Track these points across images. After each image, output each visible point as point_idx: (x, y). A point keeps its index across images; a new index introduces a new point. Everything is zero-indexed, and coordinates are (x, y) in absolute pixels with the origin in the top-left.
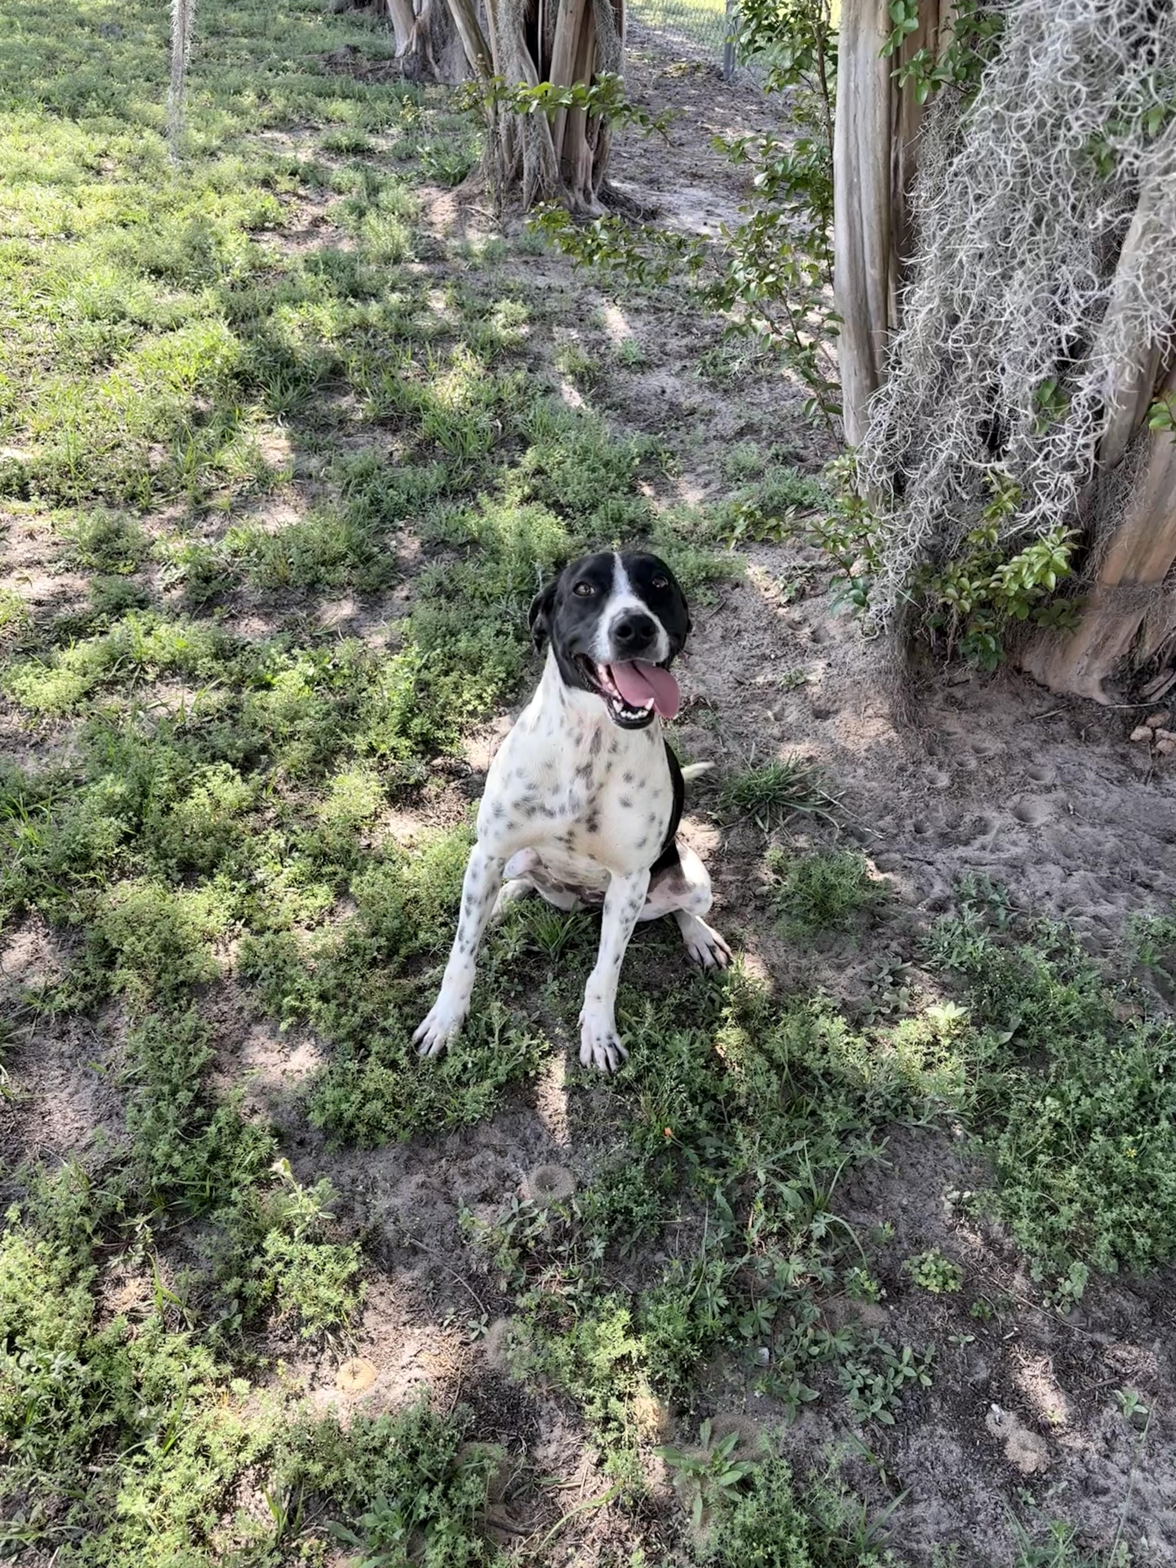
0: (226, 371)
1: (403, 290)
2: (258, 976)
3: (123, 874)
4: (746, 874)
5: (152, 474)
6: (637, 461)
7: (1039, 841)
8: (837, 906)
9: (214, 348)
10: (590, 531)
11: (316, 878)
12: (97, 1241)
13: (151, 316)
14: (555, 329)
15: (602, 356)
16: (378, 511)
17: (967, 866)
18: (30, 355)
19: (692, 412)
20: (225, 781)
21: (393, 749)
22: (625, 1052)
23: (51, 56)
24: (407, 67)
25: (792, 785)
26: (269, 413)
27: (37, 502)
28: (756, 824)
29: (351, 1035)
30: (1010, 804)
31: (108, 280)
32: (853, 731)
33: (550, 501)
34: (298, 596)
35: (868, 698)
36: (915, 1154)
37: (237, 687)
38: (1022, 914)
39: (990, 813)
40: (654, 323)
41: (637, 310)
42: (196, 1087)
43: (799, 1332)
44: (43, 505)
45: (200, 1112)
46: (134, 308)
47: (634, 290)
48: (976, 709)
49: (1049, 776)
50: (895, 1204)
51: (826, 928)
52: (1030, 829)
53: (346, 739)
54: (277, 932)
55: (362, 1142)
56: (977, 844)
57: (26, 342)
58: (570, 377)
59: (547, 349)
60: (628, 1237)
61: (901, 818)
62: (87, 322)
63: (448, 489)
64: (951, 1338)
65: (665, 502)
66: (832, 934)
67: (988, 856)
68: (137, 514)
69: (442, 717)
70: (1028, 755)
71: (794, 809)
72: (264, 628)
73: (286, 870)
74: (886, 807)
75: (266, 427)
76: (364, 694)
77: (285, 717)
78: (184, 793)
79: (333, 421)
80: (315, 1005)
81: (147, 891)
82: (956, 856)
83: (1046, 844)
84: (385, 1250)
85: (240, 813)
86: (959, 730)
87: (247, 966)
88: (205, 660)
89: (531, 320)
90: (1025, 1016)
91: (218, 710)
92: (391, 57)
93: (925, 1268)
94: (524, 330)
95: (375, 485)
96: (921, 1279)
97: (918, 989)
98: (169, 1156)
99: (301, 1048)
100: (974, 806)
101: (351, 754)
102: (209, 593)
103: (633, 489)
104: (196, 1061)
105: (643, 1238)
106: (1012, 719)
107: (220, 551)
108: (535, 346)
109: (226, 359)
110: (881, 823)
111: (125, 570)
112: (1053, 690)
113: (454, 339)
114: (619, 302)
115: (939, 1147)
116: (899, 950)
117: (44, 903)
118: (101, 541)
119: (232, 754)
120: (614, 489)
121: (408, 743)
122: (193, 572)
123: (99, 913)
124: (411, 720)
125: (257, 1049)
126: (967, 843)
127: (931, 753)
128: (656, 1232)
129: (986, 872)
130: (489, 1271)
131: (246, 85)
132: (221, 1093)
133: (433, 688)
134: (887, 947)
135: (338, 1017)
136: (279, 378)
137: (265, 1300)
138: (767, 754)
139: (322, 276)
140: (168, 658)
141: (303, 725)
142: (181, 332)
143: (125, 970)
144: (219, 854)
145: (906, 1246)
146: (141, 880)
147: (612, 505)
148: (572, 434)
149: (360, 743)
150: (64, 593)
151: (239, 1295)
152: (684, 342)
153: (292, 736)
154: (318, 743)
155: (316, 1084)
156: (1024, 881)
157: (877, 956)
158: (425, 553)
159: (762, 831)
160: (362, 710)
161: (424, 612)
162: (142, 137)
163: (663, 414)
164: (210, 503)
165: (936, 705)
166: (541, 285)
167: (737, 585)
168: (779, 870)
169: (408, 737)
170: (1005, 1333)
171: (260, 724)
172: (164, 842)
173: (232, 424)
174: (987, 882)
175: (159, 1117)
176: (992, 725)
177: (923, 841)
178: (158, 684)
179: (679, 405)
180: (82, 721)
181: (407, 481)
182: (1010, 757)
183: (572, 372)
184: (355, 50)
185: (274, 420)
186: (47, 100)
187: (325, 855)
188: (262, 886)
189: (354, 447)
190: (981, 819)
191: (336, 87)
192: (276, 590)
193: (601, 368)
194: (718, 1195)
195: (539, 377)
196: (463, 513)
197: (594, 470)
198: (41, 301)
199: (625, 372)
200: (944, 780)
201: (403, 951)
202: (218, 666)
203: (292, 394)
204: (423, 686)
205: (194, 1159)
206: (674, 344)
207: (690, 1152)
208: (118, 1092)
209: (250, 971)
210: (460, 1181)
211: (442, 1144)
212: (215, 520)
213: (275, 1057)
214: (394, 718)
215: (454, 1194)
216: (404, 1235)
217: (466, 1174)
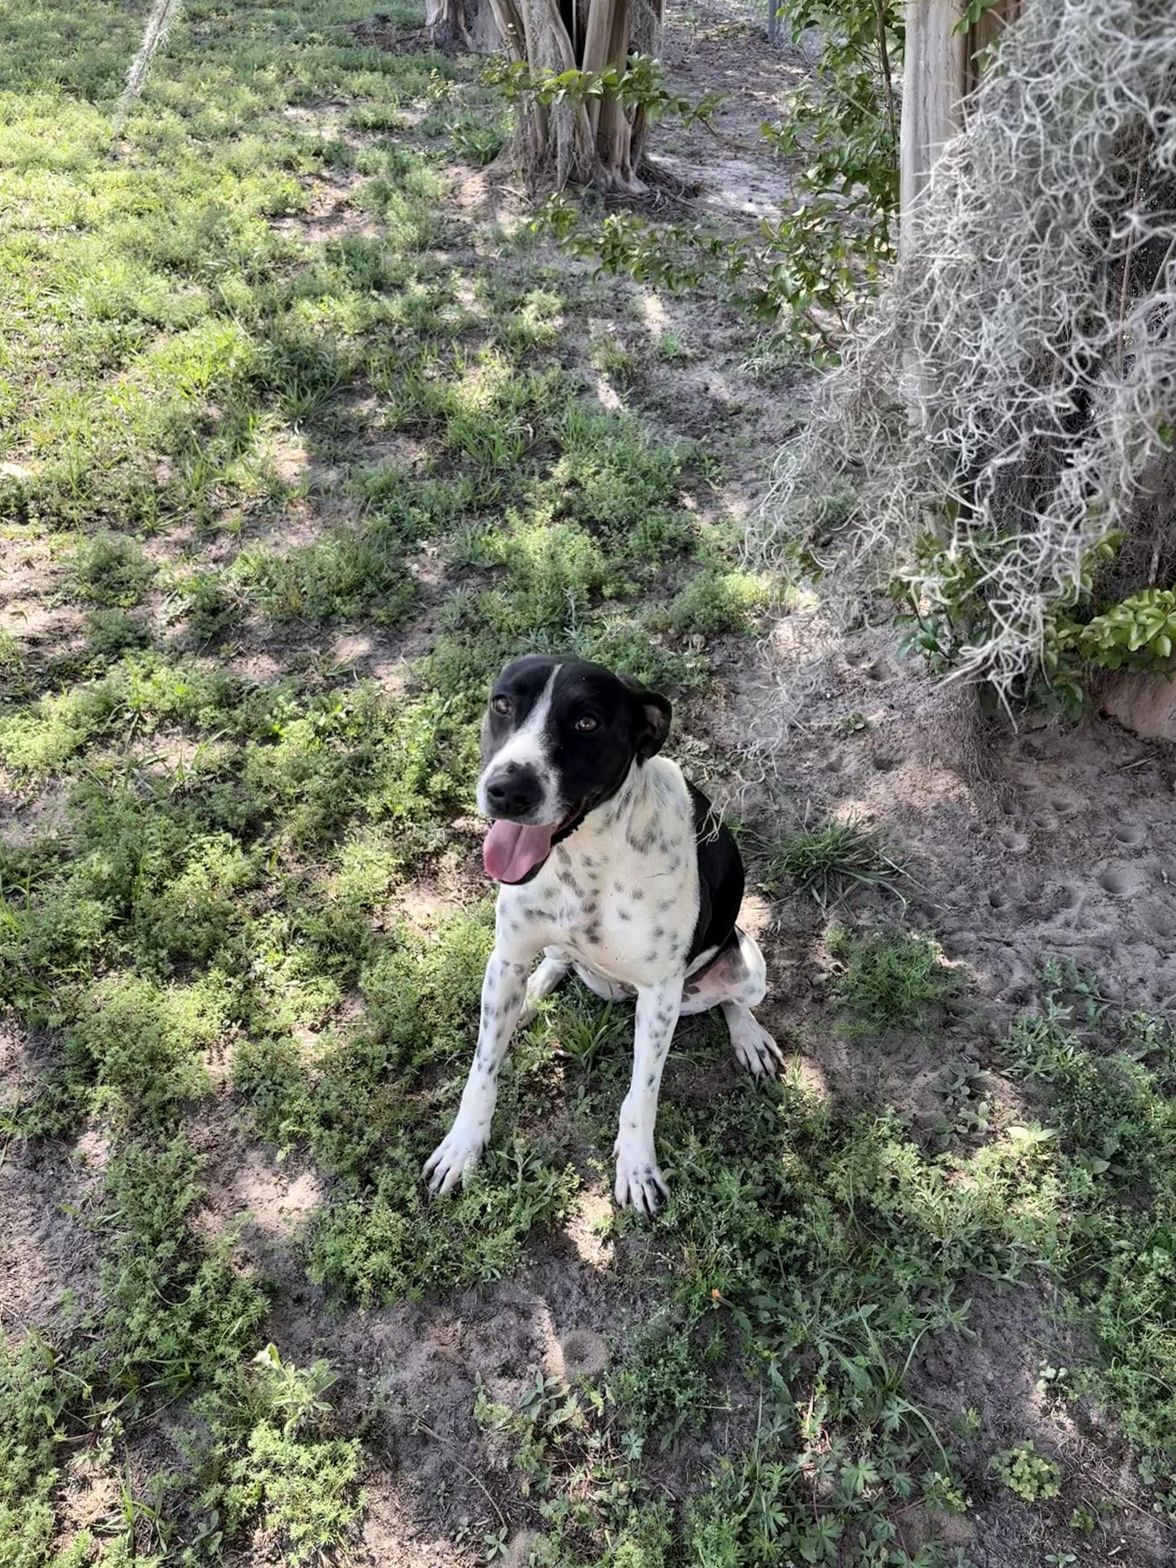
0: (241, 374)
1: (429, 281)
2: (254, 1090)
3: (111, 964)
4: (802, 958)
5: (159, 491)
6: (678, 470)
7: (1130, 917)
8: (906, 1001)
9: (229, 349)
10: (627, 551)
11: (322, 969)
12: (59, 1437)
13: (163, 314)
14: (591, 321)
15: (641, 350)
16: (399, 530)
17: (1050, 947)
18: (36, 359)
19: (738, 411)
20: (224, 853)
21: (410, 811)
22: (666, 1190)
23: (71, 34)
24: (438, 36)
25: (852, 849)
26: (285, 421)
27: (35, 525)
28: (812, 896)
29: (357, 1167)
30: (1095, 871)
31: (120, 276)
32: (919, 785)
33: (584, 517)
34: (312, 629)
35: (935, 747)
36: (1000, 1314)
37: (241, 739)
38: (1113, 1007)
39: (1074, 883)
40: (696, 312)
41: (678, 299)
42: (180, 1236)
43: (870, 1552)
44: (42, 528)
45: (182, 1267)
46: (145, 306)
48: (1056, 759)
49: (1139, 837)
50: (979, 1379)
51: (893, 1027)
52: (1120, 903)
53: (359, 801)
54: (277, 1036)
55: (365, 1299)
56: (1060, 919)
57: (32, 345)
58: (606, 375)
59: (582, 344)
60: (669, 1425)
61: (975, 889)
62: (95, 322)
63: (475, 504)
64: (1049, 1560)
65: (709, 515)
66: (900, 1033)
67: (1073, 935)
68: (141, 538)
69: (466, 772)
70: (1114, 812)
71: (855, 879)
72: (274, 668)
73: (289, 959)
74: (957, 875)
75: (282, 436)
76: (379, 747)
77: (293, 775)
78: (179, 868)
79: (353, 427)
80: (316, 1130)
81: (135, 989)
82: (1037, 935)
83: (1138, 920)
84: (390, 1440)
85: (240, 890)
86: (1038, 783)
87: (243, 1079)
88: (208, 708)
89: (565, 311)
90: (1123, 1139)
91: (220, 767)
92: (422, 26)
93: (1017, 1469)
94: (559, 321)
95: (397, 501)
96: (1012, 1483)
97: (998, 1102)
98: (146, 1325)
99: (301, 1179)
100: (1056, 874)
101: (364, 817)
102: (216, 628)
103: (674, 501)
104: (182, 1202)
105: (687, 1425)
106: (1096, 769)
107: (229, 579)
108: (570, 341)
109: (241, 362)
110: (952, 896)
111: (126, 603)
112: (1141, 735)
113: (483, 335)
114: (659, 290)
115: (1027, 1304)
116: (976, 1053)
117: (20, 1003)
118: (102, 570)
119: (233, 821)
120: (653, 503)
121: (426, 802)
122: (199, 604)
123: (80, 1015)
124: (430, 776)
125: (251, 1180)
126: (1049, 919)
127: (1007, 811)
128: (702, 1419)
129: (1072, 955)
130: (510, 1467)
131: (270, 59)
132: (210, 1238)
133: (454, 738)
134: (962, 1050)
135: (341, 1145)
136: (296, 381)
137: (250, 1509)
138: (824, 812)
139: (345, 268)
140: (168, 706)
141: (314, 784)
142: (194, 331)
143: (106, 1087)
144: (215, 941)
145: (993, 1436)
146: (128, 975)
147: (651, 521)
148: (609, 441)
149: (373, 804)
150: (61, 628)
151: (220, 1504)
152: (730, 332)
153: (299, 798)
154: (327, 805)
155: (316, 1226)
156: (1115, 965)
157: (952, 1060)
158: (449, 578)
159: (819, 905)
160: (377, 765)
161: (446, 648)
162: (161, 118)
163: (706, 414)
164: (220, 524)
165: (1012, 755)
166: (576, 272)
167: (788, 613)
168: (839, 954)
169: (427, 795)
170: (1110, 1545)
171: (266, 783)
172: (155, 928)
173: (246, 434)
174: (1073, 968)
175: (137, 1275)
176: (1074, 777)
177: (1000, 917)
178: (157, 736)
179: (723, 403)
180: (72, 781)
181: (431, 497)
182: (1095, 815)
183: (609, 369)
184: (384, 19)
185: (291, 427)
186: (64, 80)
187: (332, 941)
188: (261, 978)
189: (373, 458)
190: (1064, 889)
191: (365, 60)
192: (287, 623)
193: (639, 363)
194: (773, 1371)
195: (574, 374)
196: (490, 532)
197: (632, 482)
198: (50, 300)
199: (666, 367)
200: (1021, 844)
201: (416, 1061)
202: (220, 716)
203: (310, 399)
204: (444, 736)
205: (174, 1328)
206: (718, 335)
207: (740, 1315)
208: (93, 1237)
209: (246, 1085)
210: (477, 1348)
211: (457, 1301)
212: (225, 543)
213: (271, 1191)
214: (411, 774)
215: (470, 1365)
216: (412, 1418)
217: (484, 1340)
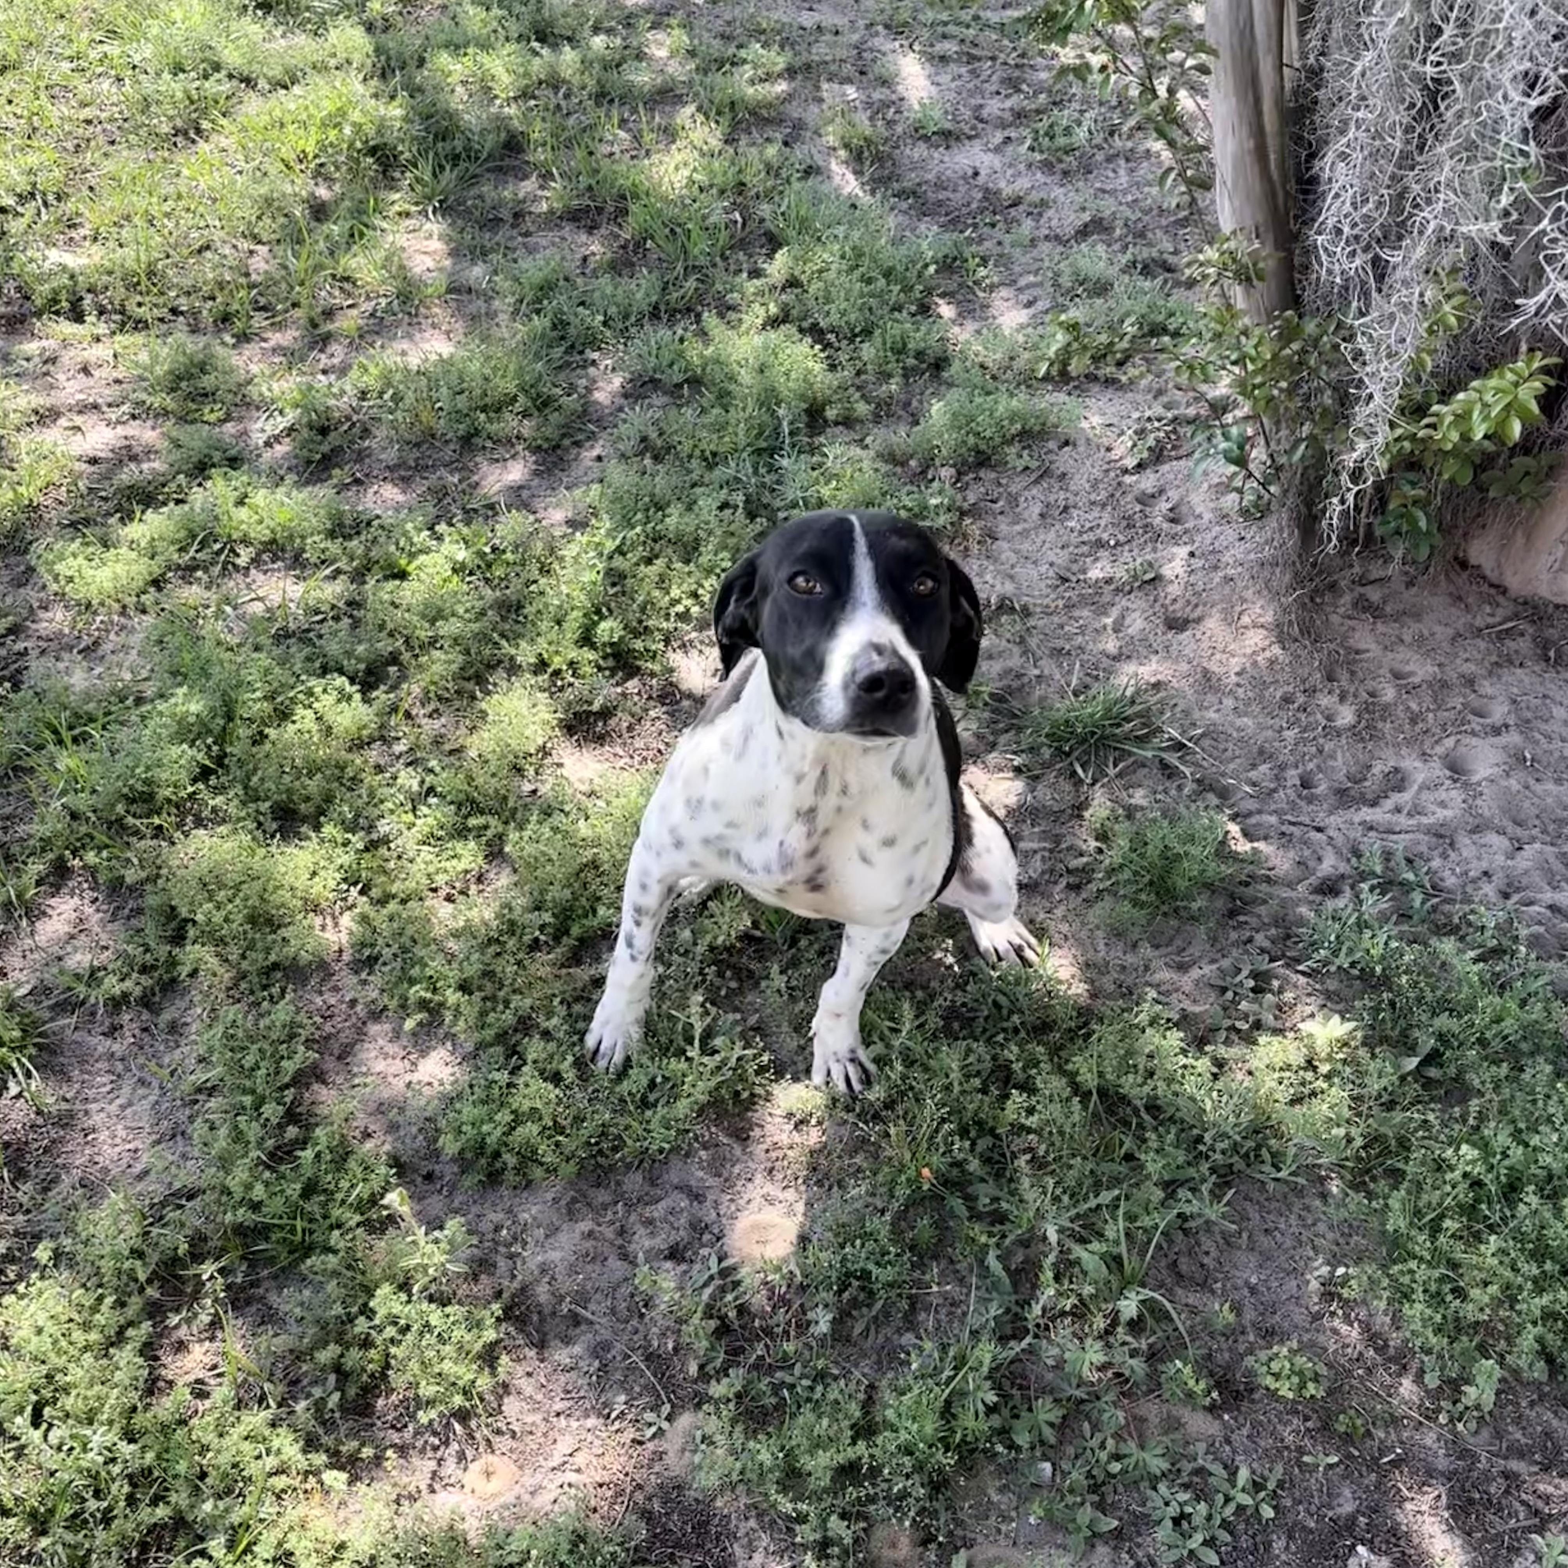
0: (359, 145)
1: (610, 31)
2: (376, 959)
3: (199, 822)
4: (1057, 839)
5: (251, 286)
6: (932, 269)
7: (1479, 802)
8: (1182, 884)
9: (342, 112)
10: (859, 365)
11: (460, 832)
12: (152, 1293)
13: (255, 67)
14: (825, 86)
15: (890, 123)
16: (562, 338)
17: (1372, 834)
18: (89, 122)
19: (1016, 202)
20: (339, 701)
21: (571, 663)
22: (872, 1067)
25: (1128, 720)
26: (417, 204)
27: (93, 325)
28: (1074, 773)
29: (501, 1037)
30: (1439, 750)
31: (197, 18)
32: (1220, 647)
33: (805, 325)
34: (448, 453)
35: (1244, 601)
36: (1272, 1217)
37: (359, 576)
38: (1446, 901)
39: (1410, 763)
40: (967, 77)
41: (943, 59)
42: (288, 1101)
43: (1094, 1443)
44: (102, 329)
45: (292, 1131)
46: (232, 57)
47: (940, 29)
48: (1398, 617)
49: (1499, 712)
50: (1240, 1282)
51: (1165, 914)
52: (1466, 785)
53: (507, 649)
54: (404, 902)
55: (510, 1177)
56: (1389, 804)
57: (84, 105)
58: (842, 153)
59: (812, 114)
60: (865, 1310)
61: (1282, 767)
62: (167, 76)
63: (663, 308)
64: (1306, 1459)
65: (971, 326)
66: (1174, 923)
67: (1403, 821)
68: (229, 339)
69: (640, 622)
70: (1470, 682)
71: (1130, 753)
72: (401, 498)
73: (419, 822)
74: (1261, 752)
75: (410, 223)
76: (533, 588)
77: (423, 616)
78: (284, 715)
79: (505, 214)
80: (453, 997)
81: (230, 845)
82: (1357, 819)
83: (1487, 806)
84: (535, 1318)
85: (359, 744)
86: (1373, 646)
87: (363, 945)
88: (316, 538)
89: (791, 72)
90: (1441, 1037)
91: (333, 607)
93: (1275, 1366)
94: (781, 87)
95: (560, 300)
96: (1269, 1381)
97: (1289, 996)
98: (249, 1187)
99: (433, 1054)
100: (1388, 753)
101: (513, 668)
102: (326, 449)
103: (925, 309)
104: (290, 1066)
105: (886, 1313)
106: (1450, 631)
107: (343, 392)
108: (794, 111)
109: (358, 128)
110: (1253, 775)
111: (212, 418)
112: (1512, 593)
113: (679, 100)
114: (916, 47)
115: (1307, 1208)
116: (1267, 944)
117: (91, 857)
118: (180, 378)
119: (349, 665)
120: (898, 308)
121: (591, 655)
122: (305, 420)
123: (164, 872)
124: (595, 624)
125: (373, 1054)
126: (1374, 804)
127: (1330, 678)
128: (904, 1305)
129: (1400, 844)
130: (676, 1349)
132: (322, 1110)
133: (629, 581)
134: (1250, 940)
135: (483, 1014)
136: (431, 155)
137: (372, 1376)
138: (1096, 678)
139: (496, 12)
140: (266, 535)
141: (448, 628)
142: (296, 90)
143: (197, 947)
144: (329, 799)
145: (1251, 1338)
146: (223, 830)
147: (894, 330)
148: (841, 231)
149: (525, 654)
150: (129, 447)
151: (337, 1367)
152: (1008, 104)
153: (433, 642)
154: (468, 652)
155: (450, 1101)
156: (1453, 855)
157: (1235, 952)
158: (626, 396)
159: (1081, 781)
160: (529, 610)
161: (621, 476)
163: (974, 206)
164: (330, 327)
165: (1341, 610)
166: (808, 24)
167: (1067, 443)
168: (1103, 835)
169: (593, 646)
170: (1382, 1454)
171: (390, 626)
172: (255, 779)
173: (365, 219)
174: (1399, 856)
175: (237, 1137)
176: (1420, 641)
177: (1311, 800)
178: (253, 571)
179: (998, 192)
180: (149, 620)
181: (603, 296)
182: (1444, 685)
183: (846, 146)
185: (424, 213)
187: (473, 802)
188: (386, 841)
189: (531, 251)
190: (1396, 770)
192: (417, 445)
193: (887, 140)
194: (992, 1261)
195: (799, 152)
196: (682, 340)
197: (869, 281)
198: (105, 48)
199: (922, 146)
200: (1346, 716)
201: (575, 931)
202: (334, 548)
203: (449, 176)
204: (615, 577)
205: (282, 1191)
206: (994, 107)
207: (957, 1203)
208: (184, 1105)
209: (367, 952)
210: (641, 1231)
211: (618, 1184)
212: (337, 350)
213: (398, 1066)
214: (574, 621)
215: (631, 1248)
216: (562, 1298)
217: (649, 1222)
